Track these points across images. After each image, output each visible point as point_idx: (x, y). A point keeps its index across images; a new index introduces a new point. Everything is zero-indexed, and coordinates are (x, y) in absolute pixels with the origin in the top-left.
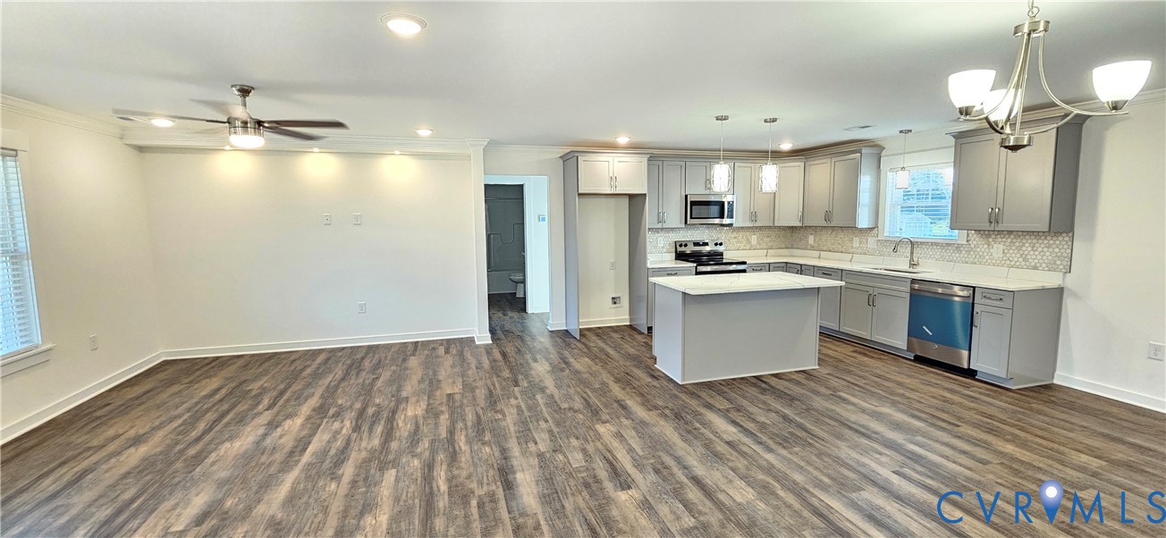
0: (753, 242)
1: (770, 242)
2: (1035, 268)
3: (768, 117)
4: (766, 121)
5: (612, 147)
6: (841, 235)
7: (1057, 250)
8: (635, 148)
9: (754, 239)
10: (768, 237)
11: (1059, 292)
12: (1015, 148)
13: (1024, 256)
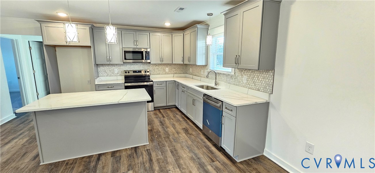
0: (166, 71)
1: (176, 70)
2: (259, 90)
6: (198, 68)
7: (267, 80)
9: (167, 69)
10: (174, 68)
11: (267, 105)
13: (254, 83)
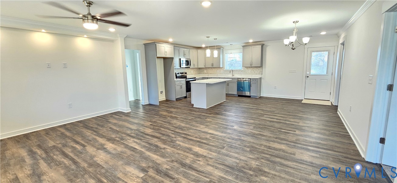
0: (196, 72)
2: (257, 74)
3: (215, 38)
4: (214, 39)
5: (167, 42)
6: (215, 69)
8: (172, 44)
11: (261, 78)
12: (293, 49)
13: (254, 72)
